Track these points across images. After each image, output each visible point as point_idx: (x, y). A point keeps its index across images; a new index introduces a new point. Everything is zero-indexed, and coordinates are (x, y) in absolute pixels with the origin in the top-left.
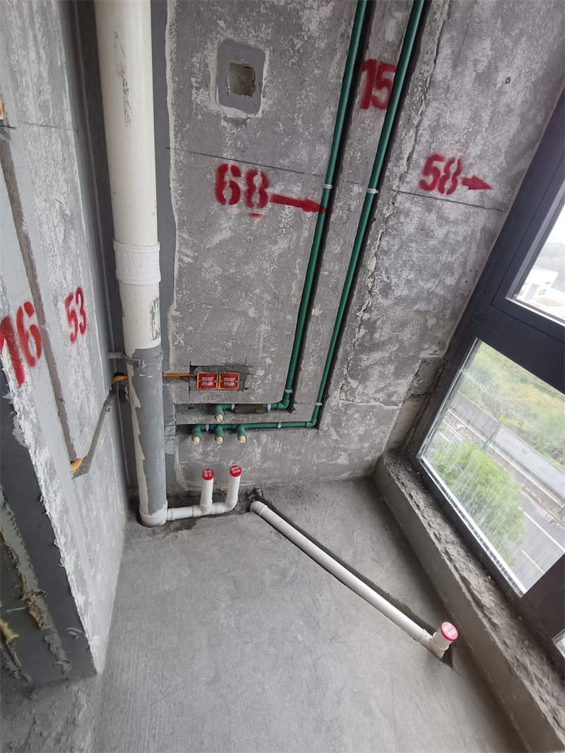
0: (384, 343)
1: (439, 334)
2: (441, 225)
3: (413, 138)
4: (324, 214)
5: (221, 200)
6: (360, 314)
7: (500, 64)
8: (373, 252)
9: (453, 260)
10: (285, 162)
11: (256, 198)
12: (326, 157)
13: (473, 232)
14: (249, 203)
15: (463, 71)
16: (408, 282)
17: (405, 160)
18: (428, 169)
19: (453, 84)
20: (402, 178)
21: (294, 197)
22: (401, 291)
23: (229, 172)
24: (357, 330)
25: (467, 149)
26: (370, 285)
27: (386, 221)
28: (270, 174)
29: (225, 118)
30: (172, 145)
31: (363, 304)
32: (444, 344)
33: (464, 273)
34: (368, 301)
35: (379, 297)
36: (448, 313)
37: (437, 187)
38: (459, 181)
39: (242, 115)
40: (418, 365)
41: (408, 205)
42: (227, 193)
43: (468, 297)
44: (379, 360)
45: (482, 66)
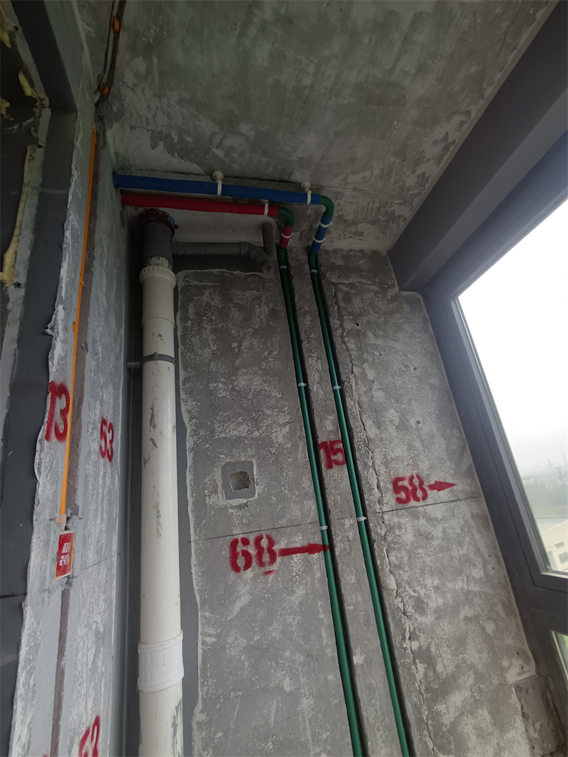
0: (453, 676)
1: (509, 641)
2: (434, 526)
3: (374, 473)
4: (328, 551)
5: (236, 568)
6: (407, 644)
7: (407, 417)
8: (387, 570)
9: (465, 552)
10: (284, 522)
11: (266, 558)
12: (314, 507)
13: (466, 522)
14: (261, 564)
15: (386, 428)
16: (436, 588)
17: (376, 489)
18: (397, 489)
19: (383, 436)
20: (380, 502)
21: (298, 546)
22: (435, 602)
23: (240, 544)
24: (413, 667)
25: (418, 466)
26: (401, 605)
27: (385, 538)
28: (274, 535)
29: (232, 507)
30: (193, 538)
31: (405, 630)
32: (524, 653)
33: (485, 561)
34: (408, 625)
35: (417, 615)
36: (499, 608)
37: (412, 498)
38: (427, 489)
39: (243, 501)
41: (396, 519)
42: (241, 562)
43: (507, 583)
44: (463, 707)
45: (396, 422)
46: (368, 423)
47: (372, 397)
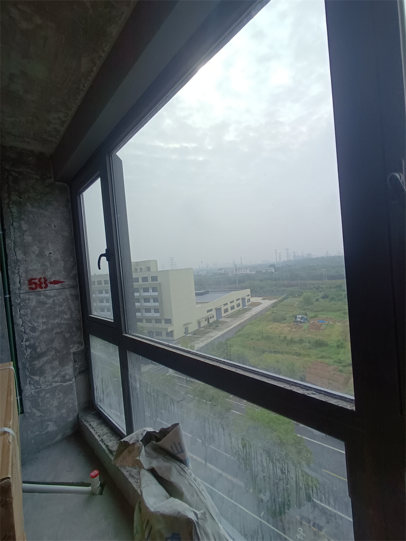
0: (45, 352)
1: (75, 339)
2: (49, 299)
3: (18, 276)
6: (23, 343)
7: (44, 250)
8: (18, 317)
9: (63, 308)
13: (66, 297)
15: (30, 255)
16: (44, 323)
17: (18, 283)
18: (31, 282)
19: (27, 259)
20: (19, 289)
22: (42, 328)
24: (25, 351)
25: (45, 274)
26: (23, 330)
27: (19, 304)
31: (23, 339)
32: (81, 342)
33: (72, 312)
34: (25, 337)
35: (31, 333)
36: (74, 329)
37: (38, 288)
38: (48, 283)
40: (72, 356)
41: (27, 296)
43: (80, 320)
44: (47, 361)
45: (37, 252)
46: (19, 252)
47: (24, 239)
